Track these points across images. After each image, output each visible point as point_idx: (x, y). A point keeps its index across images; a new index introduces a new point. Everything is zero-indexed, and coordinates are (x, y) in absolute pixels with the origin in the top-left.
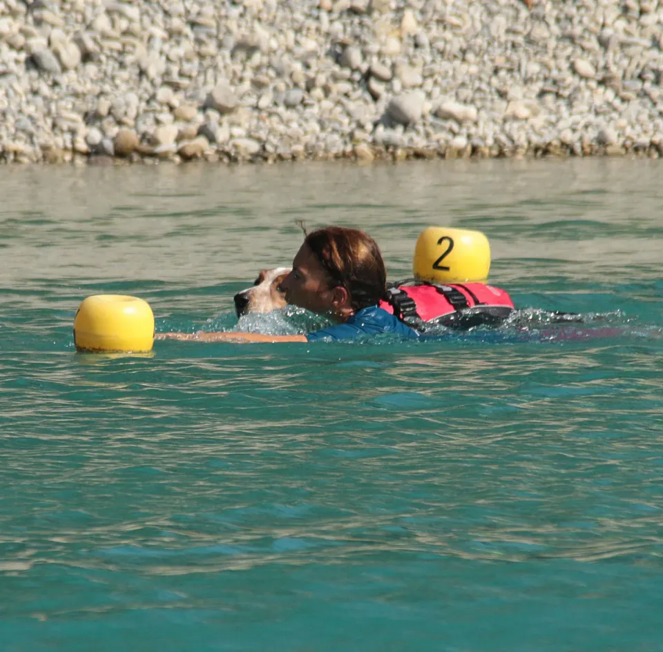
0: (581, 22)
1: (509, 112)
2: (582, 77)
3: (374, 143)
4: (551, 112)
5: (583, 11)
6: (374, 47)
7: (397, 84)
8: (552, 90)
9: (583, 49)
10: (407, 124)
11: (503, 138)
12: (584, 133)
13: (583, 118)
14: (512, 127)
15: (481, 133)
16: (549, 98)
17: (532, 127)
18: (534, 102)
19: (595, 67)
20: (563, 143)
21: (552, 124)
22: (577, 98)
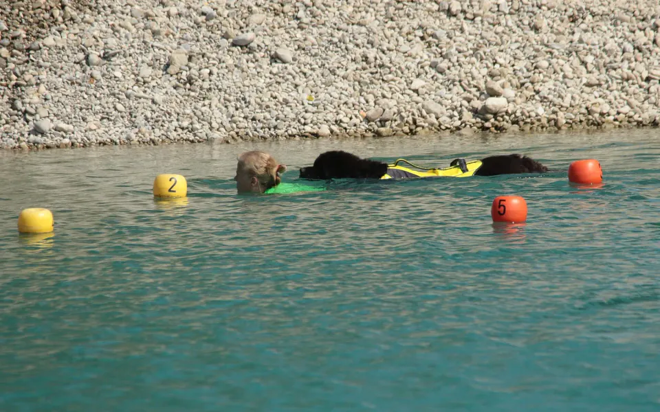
0: (118, 87)
1: (87, 127)
2: (119, 112)
3: (28, 142)
4: (106, 126)
5: (118, 82)
6: (27, 100)
7: (38, 117)
8: (106, 117)
9: (119, 99)
10: (43, 134)
11: (85, 138)
12: (121, 136)
13: (120, 128)
14: (89, 134)
15: (75, 136)
16: (105, 121)
17: (98, 133)
18: (99, 123)
19: (125, 107)
20: (112, 140)
21: (106, 132)
22: (117, 121)
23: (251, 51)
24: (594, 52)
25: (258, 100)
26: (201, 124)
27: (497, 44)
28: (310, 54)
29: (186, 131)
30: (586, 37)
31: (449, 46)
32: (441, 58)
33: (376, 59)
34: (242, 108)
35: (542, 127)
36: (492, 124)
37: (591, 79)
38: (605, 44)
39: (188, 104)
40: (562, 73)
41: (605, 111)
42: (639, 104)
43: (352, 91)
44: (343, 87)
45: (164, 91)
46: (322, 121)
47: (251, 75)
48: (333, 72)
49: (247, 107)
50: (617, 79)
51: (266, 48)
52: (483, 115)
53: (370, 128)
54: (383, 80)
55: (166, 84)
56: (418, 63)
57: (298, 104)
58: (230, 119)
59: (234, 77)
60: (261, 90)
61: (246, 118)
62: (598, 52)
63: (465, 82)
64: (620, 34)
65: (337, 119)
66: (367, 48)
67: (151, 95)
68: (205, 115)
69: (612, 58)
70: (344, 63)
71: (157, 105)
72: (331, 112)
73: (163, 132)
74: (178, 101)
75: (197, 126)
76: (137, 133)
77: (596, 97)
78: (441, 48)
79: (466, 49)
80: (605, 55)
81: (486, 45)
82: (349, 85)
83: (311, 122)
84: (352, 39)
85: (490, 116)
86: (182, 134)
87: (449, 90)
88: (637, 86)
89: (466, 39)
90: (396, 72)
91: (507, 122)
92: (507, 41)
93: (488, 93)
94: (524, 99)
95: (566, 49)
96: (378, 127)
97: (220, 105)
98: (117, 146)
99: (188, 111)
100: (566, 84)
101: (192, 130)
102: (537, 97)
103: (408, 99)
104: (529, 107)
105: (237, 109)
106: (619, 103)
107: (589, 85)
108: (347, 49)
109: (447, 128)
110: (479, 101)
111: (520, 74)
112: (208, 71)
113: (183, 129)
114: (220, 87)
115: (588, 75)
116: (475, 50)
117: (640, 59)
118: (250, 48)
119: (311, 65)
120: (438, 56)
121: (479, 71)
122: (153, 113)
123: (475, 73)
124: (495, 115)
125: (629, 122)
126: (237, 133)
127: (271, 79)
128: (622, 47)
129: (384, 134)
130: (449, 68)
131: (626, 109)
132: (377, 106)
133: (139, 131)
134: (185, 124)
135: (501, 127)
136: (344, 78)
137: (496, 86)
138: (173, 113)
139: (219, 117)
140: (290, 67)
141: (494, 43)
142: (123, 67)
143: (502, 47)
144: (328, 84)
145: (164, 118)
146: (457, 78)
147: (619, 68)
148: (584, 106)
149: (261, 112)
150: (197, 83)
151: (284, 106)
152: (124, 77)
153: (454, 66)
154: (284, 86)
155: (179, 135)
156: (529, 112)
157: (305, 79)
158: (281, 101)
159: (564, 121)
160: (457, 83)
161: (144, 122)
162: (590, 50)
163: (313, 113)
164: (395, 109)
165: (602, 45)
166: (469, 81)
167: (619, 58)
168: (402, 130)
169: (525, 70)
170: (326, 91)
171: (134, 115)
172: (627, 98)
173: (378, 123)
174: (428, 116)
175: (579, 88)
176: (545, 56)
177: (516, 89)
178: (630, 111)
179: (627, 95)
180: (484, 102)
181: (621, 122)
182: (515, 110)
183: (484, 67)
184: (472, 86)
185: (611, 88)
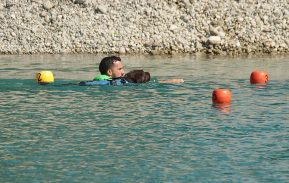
0: (13, 23)
2: (13, 36)
4: (6, 44)
5: (13, 21)
8: (6, 39)
9: (13, 29)
12: (14, 49)
13: (13, 45)
16: (5, 41)
17: (1, 48)
18: (2, 42)
19: (16, 34)
20: (8, 52)
21: (6, 47)
22: (12, 41)
23: (85, 6)
24: (268, 14)
25: (88, 33)
26: (56, 45)
27: (216, 8)
28: (116, 9)
29: (48, 48)
30: (264, 6)
31: (190, 8)
32: (186, 14)
33: (151, 13)
34: (79, 37)
35: (239, 53)
36: (213, 51)
37: (266, 28)
38: (274, 10)
39: (50, 33)
40: (250, 25)
41: (273, 46)
43: (138, 30)
44: (133, 28)
45: (37, 26)
46: (121, 45)
47: (84, 20)
48: (128, 20)
49: (82, 36)
50: (279, 28)
51: (93, 5)
52: (208, 45)
53: (147, 50)
54: (155, 25)
55: (39, 22)
56: (174, 17)
57: (109, 36)
58: (72, 43)
59: (75, 20)
60: (89, 27)
61: (81, 42)
62: (270, 14)
63: (198, 28)
64: (282, 5)
65: (130, 44)
66: (147, 7)
67: (30, 28)
68: (59, 40)
69: (277, 17)
70: (135, 15)
71: (34, 34)
72: (126, 41)
73: (36, 48)
74: (45, 32)
75: (54, 45)
76: (22, 48)
77: (268, 38)
78: (186, 9)
79: (199, 10)
80: (273, 16)
81: (210, 8)
82: (137, 27)
83: (116, 46)
84: (139, 2)
85: (211, 46)
86: (46, 49)
87: (190, 31)
89: (200, 4)
90: (162, 20)
91: (220, 49)
92: (222, 7)
93: (210, 34)
94: (230, 37)
95: (253, 12)
96: (151, 49)
97: (67, 35)
98: (12, 55)
99: (50, 37)
100: (252, 30)
101: (52, 48)
102: (237, 37)
103: (167, 35)
104: (232, 42)
105: (76, 37)
106: (280, 42)
107: (264, 31)
108: (136, 7)
109: (188, 52)
110: (205, 38)
111: (228, 24)
112: (61, 16)
113: (47, 47)
114: (67, 25)
115: (265, 26)
116: (205, 10)
118: (84, 5)
119: (116, 15)
120: (185, 13)
121: (207, 22)
122: (31, 38)
123: (204, 23)
124: (214, 45)
125: (285, 52)
126: (76, 50)
127: (95, 22)
128: (283, 12)
129: (154, 53)
130: (190, 20)
131: (284, 45)
132: (151, 39)
133: (24, 47)
134: (48, 44)
135: (217, 52)
136: (134, 22)
137: (215, 30)
138: (42, 38)
139: (66, 41)
140: (105, 16)
141: (215, 7)
142: (16, 12)
143: (219, 9)
144: (125, 26)
145: (37, 41)
146: (194, 25)
147: (281, 23)
148: (261, 42)
149: (89, 39)
150: (55, 23)
151: (101, 37)
152: (16, 18)
153: (193, 18)
154: (102, 26)
155: (45, 50)
156: (232, 45)
157: (113, 23)
158: (100, 33)
159: (251, 50)
160: (194, 28)
161: (26, 42)
162: (266, 13)
163: (117, 41)
164: (161, 41)
165: (272, 10)
166: (200, 27)
167: (281, 18)
168: (164, 52)
169: (231, 22)
170: (124, 29)
171: (21, 38)
172: (285, 39)
173: (151, 48)
174: (178, 45)
175: (259, 33)
176: (241, 15)
177: (226, 32)
178: (286, 46)
179: (285, 37)
180: (208, 38)
181: (281, 52)
182: (224, 43)
183: (209, 20)
184: (202, 30)
185: (276, 34)
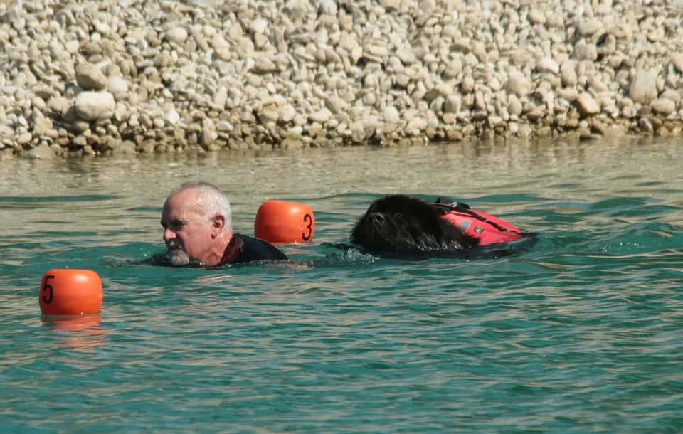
24: (267, 12)
35: (176, 146)
36: (88, 139)
37: (262, 61)
40: (211, 51)
41: (286, 118)
42: (347, 106)
50: (307, 60)
52: (72, 123)
62: (274, 12)
63: (39, 66)
69: (299, 24)
77: (270, 93)
79: (40, 6)
80: (285, 18)
85: (83, 125)
87: (12, 78)
88: (343, 73)
91: (114, 136)
93: (80, 85)
94: (144, 95)
95: (219, 7)
100: (217, 69)
102: (167, 92)
104: (153, 110)
106: (311, 104)
107: (258, 71)
109: (7, 146)
110: (64, 99)
111: (136, 51)
115: (258, 54)
116: (58, 8)
117: (349, 26)
121: (66, 47)
123: (58, 48)
124: (93, 123)
125: (329, 137)
128: (317, 4)
130: (10, 40)
131: (324, 114)
135: (103, 144)
137: (95, 71)
146: (26, 58)
147: (312, 41)
148: (249, 108)
153: (19, 35)
156: (152, 119)
159: (214, 135)
160: (25, 66)
162: (261, 9)
166: (45, 63)
167: (311, 25)
169: (145, 44)
172: (326, 94)
175: (240, 77)
176: (180, 19)
177: (130, 77)
178: (330, 118)
179: (325, 90)
180: (74, 99)
181: (314, 138)
182: (127, 114)
183: (73, 38)
184: (52, 71)
185: (297, 78)
